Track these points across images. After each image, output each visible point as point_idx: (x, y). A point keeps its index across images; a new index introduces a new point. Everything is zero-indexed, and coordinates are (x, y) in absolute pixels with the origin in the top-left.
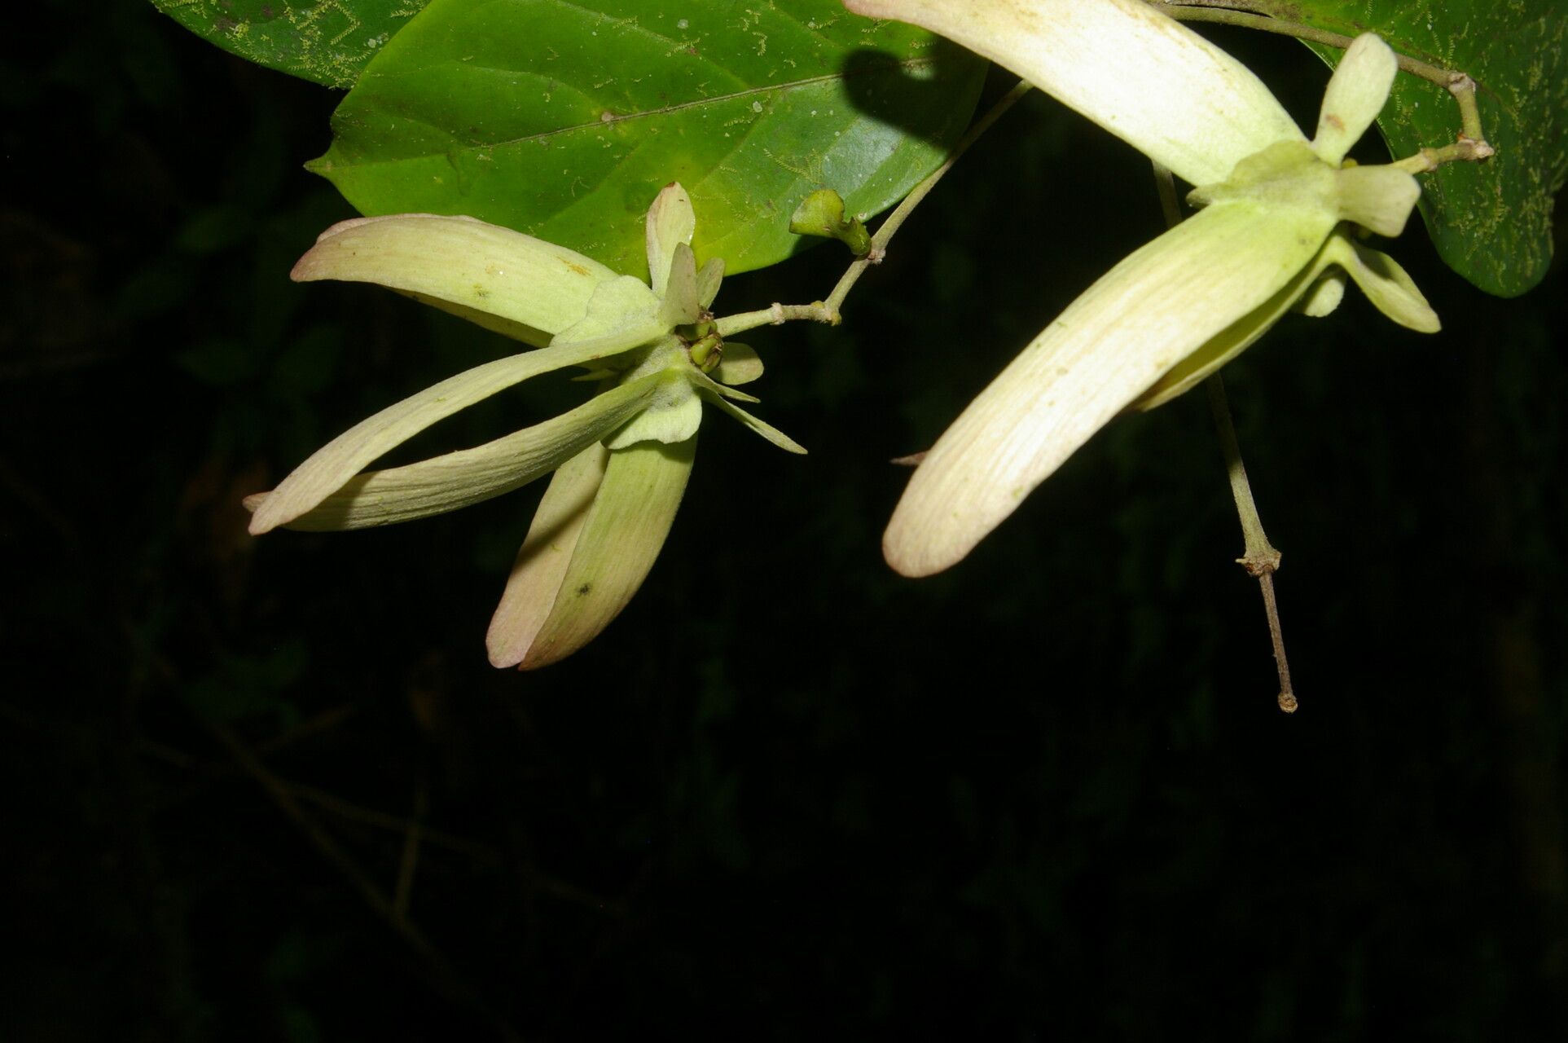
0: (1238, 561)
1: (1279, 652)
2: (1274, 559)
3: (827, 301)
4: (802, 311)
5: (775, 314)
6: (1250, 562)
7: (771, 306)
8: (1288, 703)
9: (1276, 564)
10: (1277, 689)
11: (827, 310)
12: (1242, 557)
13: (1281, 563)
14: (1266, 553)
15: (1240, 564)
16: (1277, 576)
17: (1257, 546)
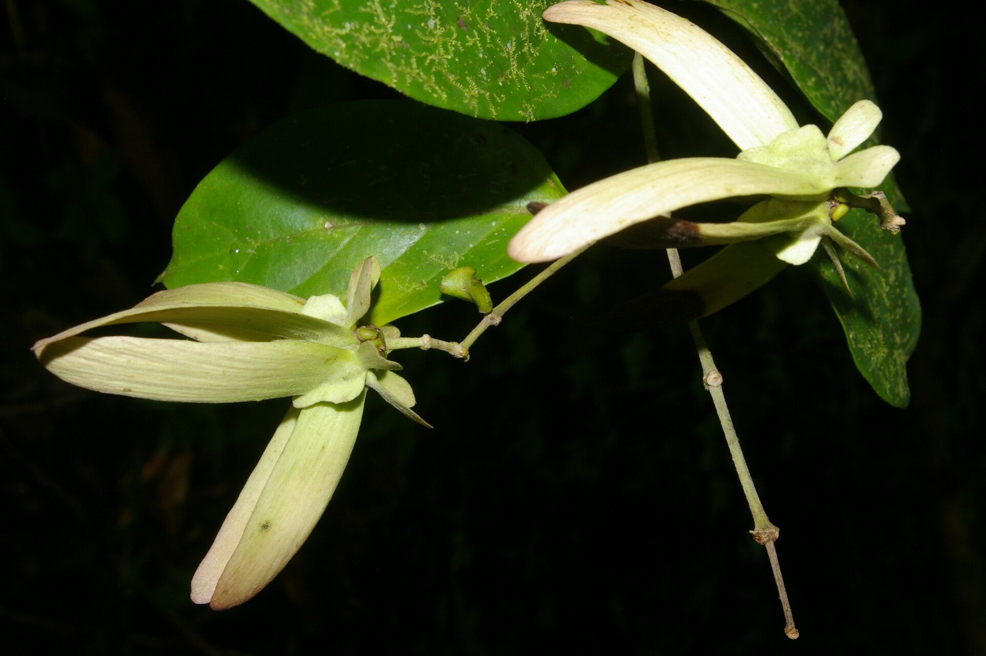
0: (751, 532)
1: (783, 596)
2: (775, 532)
3: (461, 343)
4: (443, 345)
5: (425, 342)
6: (760, 532)
7: (422, 336)
8: (793, 634)
9: (777, 535)
10: (784, 623)
11: (459, 349)
12: (753, 530)
13: (780, 533)
14: (769, 526)
15: (751, 534)
16: (777, 544)
17: (763, 522)
